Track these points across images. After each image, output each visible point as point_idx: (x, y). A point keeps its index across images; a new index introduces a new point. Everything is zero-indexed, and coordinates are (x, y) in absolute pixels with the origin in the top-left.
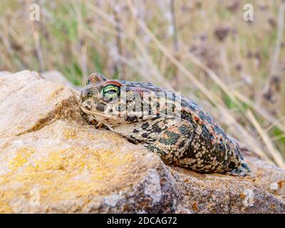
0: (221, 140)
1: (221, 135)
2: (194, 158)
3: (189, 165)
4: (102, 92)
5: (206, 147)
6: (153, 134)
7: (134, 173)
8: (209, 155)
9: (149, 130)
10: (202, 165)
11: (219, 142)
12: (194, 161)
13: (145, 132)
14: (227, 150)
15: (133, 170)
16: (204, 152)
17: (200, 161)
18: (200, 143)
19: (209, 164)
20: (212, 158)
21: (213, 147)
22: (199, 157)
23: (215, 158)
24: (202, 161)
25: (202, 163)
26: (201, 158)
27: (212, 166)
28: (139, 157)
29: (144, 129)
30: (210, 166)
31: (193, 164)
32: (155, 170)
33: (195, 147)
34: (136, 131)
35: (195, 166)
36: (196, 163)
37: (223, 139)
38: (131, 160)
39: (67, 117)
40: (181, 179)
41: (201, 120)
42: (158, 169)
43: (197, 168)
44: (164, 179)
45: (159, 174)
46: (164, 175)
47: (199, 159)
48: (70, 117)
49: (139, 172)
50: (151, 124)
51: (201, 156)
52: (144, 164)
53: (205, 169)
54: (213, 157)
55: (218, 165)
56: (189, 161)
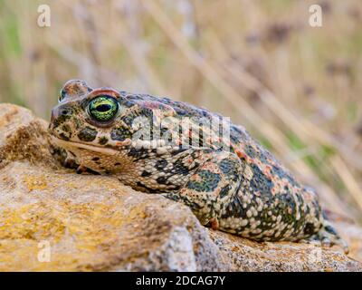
0: (286, 188)
1: (285, 180)
2: (245, 217)
3: (236, 230)
4: (87, 109)
5: (263, 199)
6: (176, 176)
7: (149, 235)
8: (270, 213)
9: (169, 171)
10: (260, 231)
11: (283, 191)
12: (245, 222)
13: (162, 174)
14: (298, 204)
15: (146, 231)
16: (260, 208)
17: (255, 224)
18: (252, 192)
19: (270, 228)
20: (274, 218)
21: (274, 199)
22: (253, 216)
23: (280, 217)
24: (259, 222)
25: (258, 227)
26: (257, 218)
27: (276, 231)
28: (155, 211)
29: (160, 169)
30: (272, 232)
31: (243, 228)
32: (184, 229)
33: (245, 198)
34: (145, 174)
35: (246, 232)
36: (248, 226)
37: (290, 185)
38: (142, 216)
39: (28, 156)
40: (227, 247)
41: (249, 158)
42: (188, 228)
43: (251, 234)
44: (200, 244)
45: (192, 235)
46: (200, 238)
47: (253, 220)
48: (33, 157)
49: (157, 233)
50: (171, 160)
51: (256, 214)
52: (164, 220)
53: (265, 236)
54: (277, 215)
55: (286, 229)
56: (237, 222)
